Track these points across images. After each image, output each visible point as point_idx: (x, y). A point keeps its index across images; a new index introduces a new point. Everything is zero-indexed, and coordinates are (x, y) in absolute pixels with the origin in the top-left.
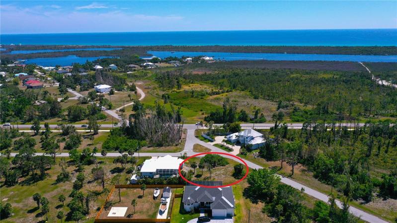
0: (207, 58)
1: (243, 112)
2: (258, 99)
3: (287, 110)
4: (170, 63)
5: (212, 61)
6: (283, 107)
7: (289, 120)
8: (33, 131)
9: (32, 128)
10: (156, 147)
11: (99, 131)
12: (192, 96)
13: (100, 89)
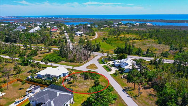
0: (149, 24)
1: (139, 49)
2: (161, 44)
3: (175, 52)
4: (126, 26)
5: (151, 25)
6: (174, 49)
7: (173, 57)
8: (24, 48)
9: (24, 46)
10: (69, 62)
11: (51, 51)
12: (120, 40)
13: (77, 34)
